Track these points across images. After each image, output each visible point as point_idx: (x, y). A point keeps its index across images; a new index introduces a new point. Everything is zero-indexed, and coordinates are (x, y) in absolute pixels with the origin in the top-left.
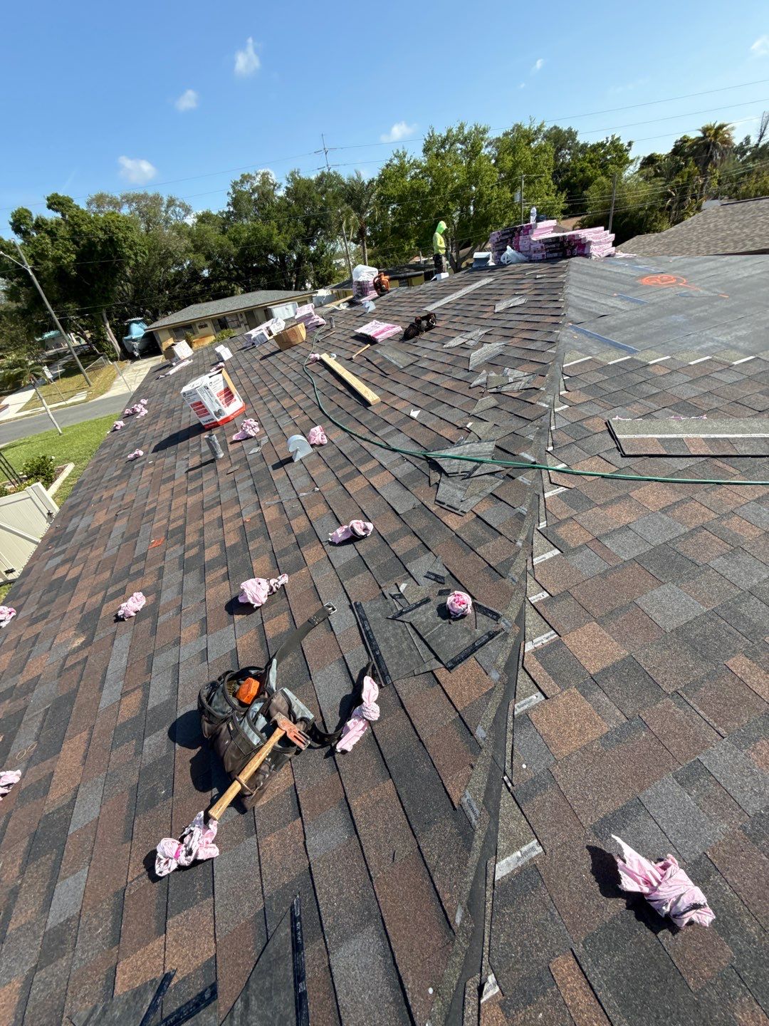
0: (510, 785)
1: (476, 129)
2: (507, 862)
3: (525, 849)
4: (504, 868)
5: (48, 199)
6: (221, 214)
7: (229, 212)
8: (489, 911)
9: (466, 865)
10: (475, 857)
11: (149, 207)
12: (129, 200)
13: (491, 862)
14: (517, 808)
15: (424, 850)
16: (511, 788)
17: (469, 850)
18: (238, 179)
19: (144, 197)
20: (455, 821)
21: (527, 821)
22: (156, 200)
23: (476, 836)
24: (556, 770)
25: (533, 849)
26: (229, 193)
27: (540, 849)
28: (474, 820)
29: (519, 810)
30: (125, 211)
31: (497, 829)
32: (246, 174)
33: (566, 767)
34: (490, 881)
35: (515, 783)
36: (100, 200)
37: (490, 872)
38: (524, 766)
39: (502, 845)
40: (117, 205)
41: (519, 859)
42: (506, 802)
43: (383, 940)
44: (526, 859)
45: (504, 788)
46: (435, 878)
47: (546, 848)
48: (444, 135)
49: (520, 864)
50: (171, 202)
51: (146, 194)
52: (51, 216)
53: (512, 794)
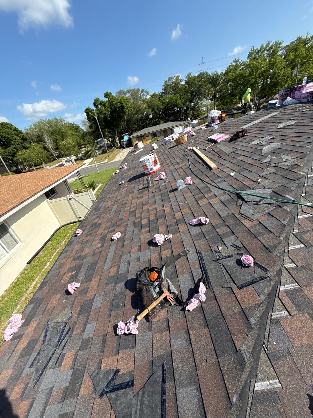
0: (266, 349)
1: (276, 43)
2: (261, 384)
3: (271, 382)
4: (259, 386)
5: (105, 94)
6: (159, 93)
7: (162, 92)
8: (250, 403)
9: (240, 377)
10: (244, 376)
11: (135, 93)
12: (129, 91)
13: (253, 381)
14: (269, 361)
15: (221, 364)
16: (267, 351)
17: (242, 371)
18: (167, 79)
19: (134, 90)
20: (237, 356)
21: (274, 369)
22: (138, 90)
23: (246, 367)
24: (292, 351)
25: (276, 384)
26: (163, 85)
27: (280, 385)
28: (246, 359)
29: (270, 363)
30: (127, 96)
31: (257, 368)
32: (170, 77)
33: (299, 351)
34: (252, 389)
35: (269, 349)
36: (120, 92)
37: (252, 385)
38: (275, 343)
39: (259, 376)
40: (125, 93)
41: (268, 385)
42: (263, 357)
43: (199, 393)
44: (272, 387)
45: (263, 350)
46: (224, 377)
47: (283, 386)
48: (259, 48)
49: (268, 388)
50: (143, 91)
51: (135, 89)
52: (105, 99)
53: (267, 354)
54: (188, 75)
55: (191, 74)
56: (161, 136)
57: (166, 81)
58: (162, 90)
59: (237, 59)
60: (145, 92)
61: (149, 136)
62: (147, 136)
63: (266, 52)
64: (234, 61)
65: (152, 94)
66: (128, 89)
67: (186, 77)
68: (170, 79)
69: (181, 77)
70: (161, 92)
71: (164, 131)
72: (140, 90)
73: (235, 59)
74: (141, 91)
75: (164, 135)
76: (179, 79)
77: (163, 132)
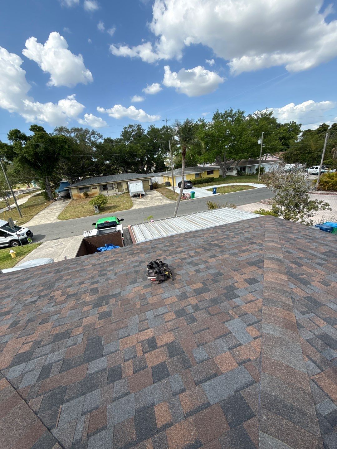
6: (118, 139)
11: (82, 133)
12: (75, 130)
18: (127, 126)
30: (73, 135)
48: (223, 113)
50: (93, 133)
51: (82, 128)
52: (30, 133)
54: (151, 126)
55: (154, 126)
56: (113, 189)
57: (126, 128)
58: (121, 136)
59: (202, 119)
60: (97, 135)
61: (96, 188)
62: (93, 188)
63: (229, 118)
64: (199, 121)
65: (106, 138)
66: (73, 127)
67: (149, 128)
68: (130, 126)
69: (143, 127)
70: (120, 138)
71: (117, 183)
72: (89, 131)
73: (200, 119)
74: (91, 132)
75: (118, 188)
76: (141, 128)
77: (116, 185)
